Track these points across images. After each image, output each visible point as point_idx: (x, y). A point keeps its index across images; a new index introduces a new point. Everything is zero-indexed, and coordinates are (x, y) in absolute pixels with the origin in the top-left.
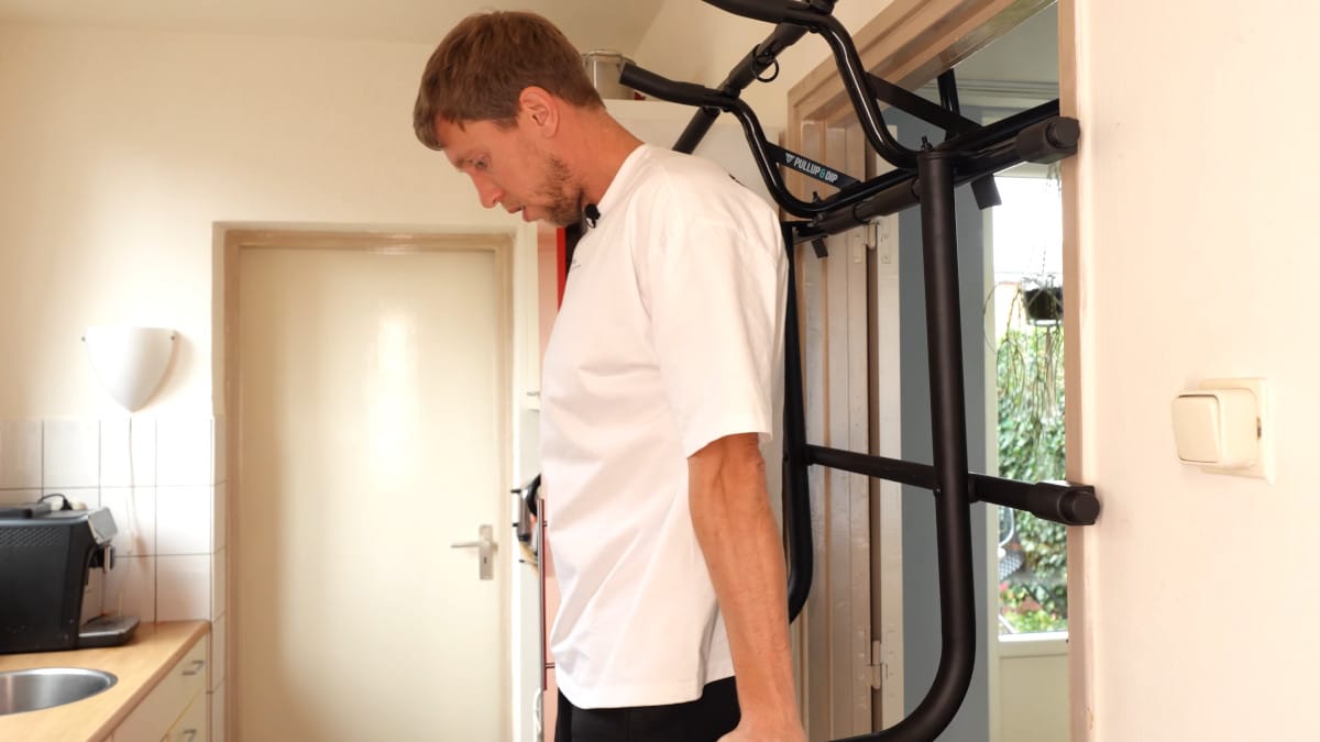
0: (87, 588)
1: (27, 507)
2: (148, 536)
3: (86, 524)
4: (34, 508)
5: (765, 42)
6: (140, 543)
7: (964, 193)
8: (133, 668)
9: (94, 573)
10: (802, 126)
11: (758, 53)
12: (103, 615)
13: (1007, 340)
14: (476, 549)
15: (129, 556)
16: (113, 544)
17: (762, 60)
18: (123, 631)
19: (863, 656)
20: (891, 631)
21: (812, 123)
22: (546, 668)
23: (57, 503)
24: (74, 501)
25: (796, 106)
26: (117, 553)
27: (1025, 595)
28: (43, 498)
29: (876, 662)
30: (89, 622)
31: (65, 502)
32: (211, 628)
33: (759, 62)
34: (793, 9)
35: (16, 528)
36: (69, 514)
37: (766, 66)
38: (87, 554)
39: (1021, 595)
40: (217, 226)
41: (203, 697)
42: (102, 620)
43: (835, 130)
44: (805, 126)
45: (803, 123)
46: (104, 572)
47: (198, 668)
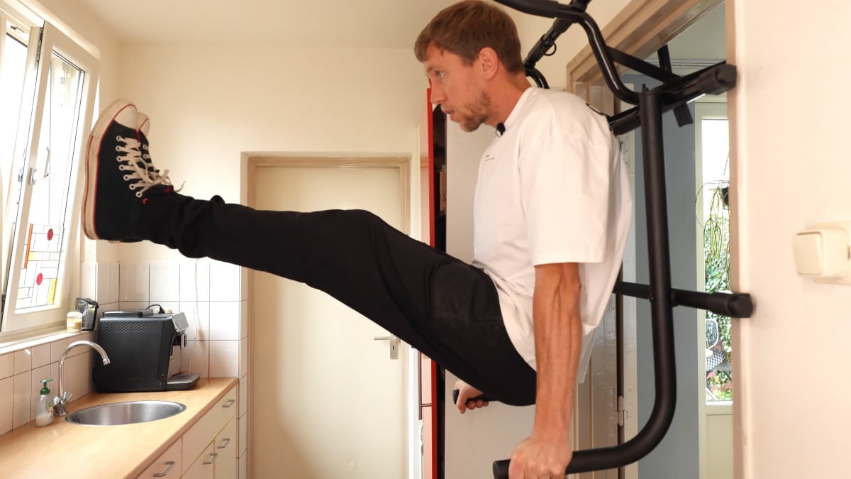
0: (171, 357)
1: (140, 311)
2: (205, 330)
3: (171, 320)
4: (144, 311)
5: (548, 32)
6: (201, 333)
7: (669, 117)
8: (194, 402)
9: (176, 348)
10: (574, 86)
11: (544, 39)
12: (180, 373)
13: (710, 219)
14: (388, 341)
15: (195, 340)
16: (186, 332)
17: (546, 43)
18: (190, 381)
19: (612, 405)
20: (630, 391)
21: (581, 83)
22: (421, 407)
23: (156, 310)
24: (166, 309)
25: (571, 73)
26: (188, 338)
27: (727, 379)
28: (149, 307)
29: (621, 409)
30: (173, 376)
31: (161, 309)
32: (239, 382)
33: (546, 44)
34: (563, 9)
35: (134, 322)
36: (163, 315)
37: (549, 47)
38: (172, 338)
39: (723, 380)
40: (243, 154)
41: (235, 421)
42: (179, 375)
43: (595, 87)
44: (577, 86)
45: (575, 83)
46: (181, 348)
47: (231, 404)
